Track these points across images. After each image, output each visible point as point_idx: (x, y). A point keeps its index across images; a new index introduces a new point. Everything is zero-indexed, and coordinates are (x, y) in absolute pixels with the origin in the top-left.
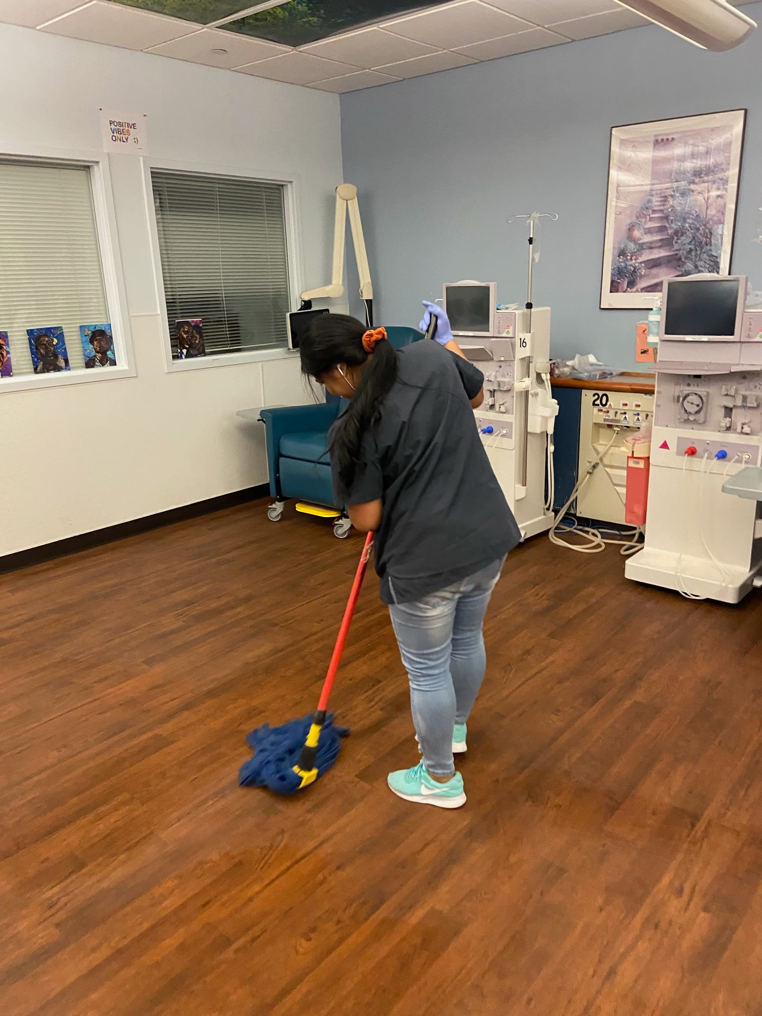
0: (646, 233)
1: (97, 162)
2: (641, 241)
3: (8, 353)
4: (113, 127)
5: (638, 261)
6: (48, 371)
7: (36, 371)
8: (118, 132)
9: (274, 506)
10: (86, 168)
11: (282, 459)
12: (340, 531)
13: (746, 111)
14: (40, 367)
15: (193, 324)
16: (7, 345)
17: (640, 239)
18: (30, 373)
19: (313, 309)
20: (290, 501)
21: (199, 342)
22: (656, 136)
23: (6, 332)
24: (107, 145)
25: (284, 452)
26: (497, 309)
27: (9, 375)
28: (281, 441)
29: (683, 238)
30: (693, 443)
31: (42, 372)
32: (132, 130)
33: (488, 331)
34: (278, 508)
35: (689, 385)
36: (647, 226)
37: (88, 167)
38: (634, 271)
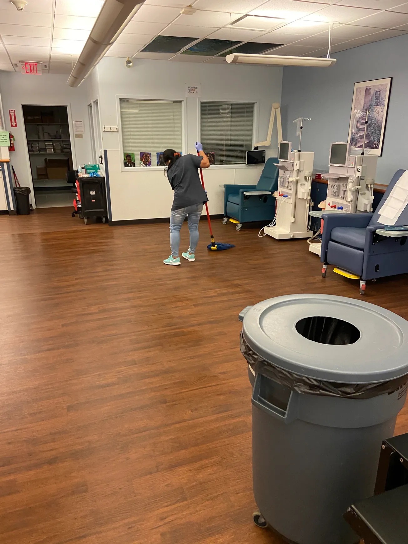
0: (361, 125)
1: (183, 100)
2: (359, 128)
3: (150, 159)
4: (189, 89)
5: (358, 135)
6: (161, 166)
7: (158, 166)
8: (191, 90)
9: (224, 219)
10: (180, 102)
11: (228, 202)
12: (238, 228)
13: (392, 78)
14: (159, 164)
15: (211, 154)
16: (150, 157)
17: (359, 127)
18: (156, 166)
19: (258, 150)
20: (229, 218)
21: (213, 160)
22: (366, 87)
23: (150, 153)
24: (187, 94)
25: (229, 200)
26: (291, 152)
27: (150, 166)
28: (229, 196)
29: (371, 127)
30: (335, 203)
31: (159, 166)
32: (196, 89)
33: (287, 159)
34: (226, 219)
35: (336, 182)
36: (362, 122)
37: (181, 102)
38: (357, 140)
